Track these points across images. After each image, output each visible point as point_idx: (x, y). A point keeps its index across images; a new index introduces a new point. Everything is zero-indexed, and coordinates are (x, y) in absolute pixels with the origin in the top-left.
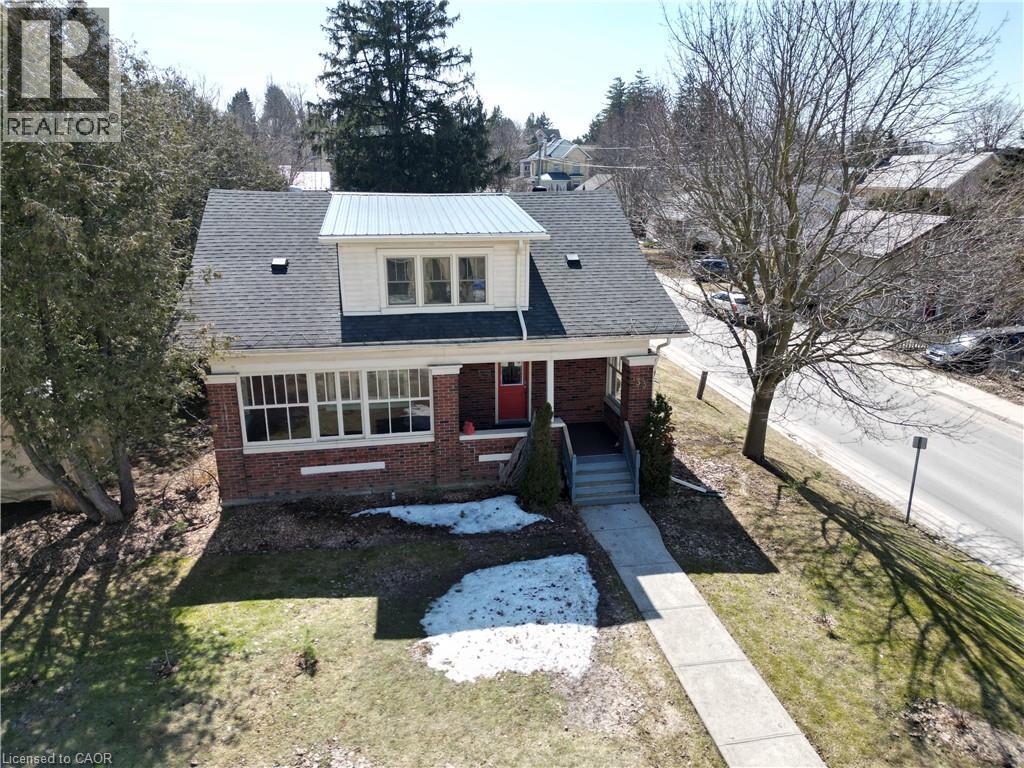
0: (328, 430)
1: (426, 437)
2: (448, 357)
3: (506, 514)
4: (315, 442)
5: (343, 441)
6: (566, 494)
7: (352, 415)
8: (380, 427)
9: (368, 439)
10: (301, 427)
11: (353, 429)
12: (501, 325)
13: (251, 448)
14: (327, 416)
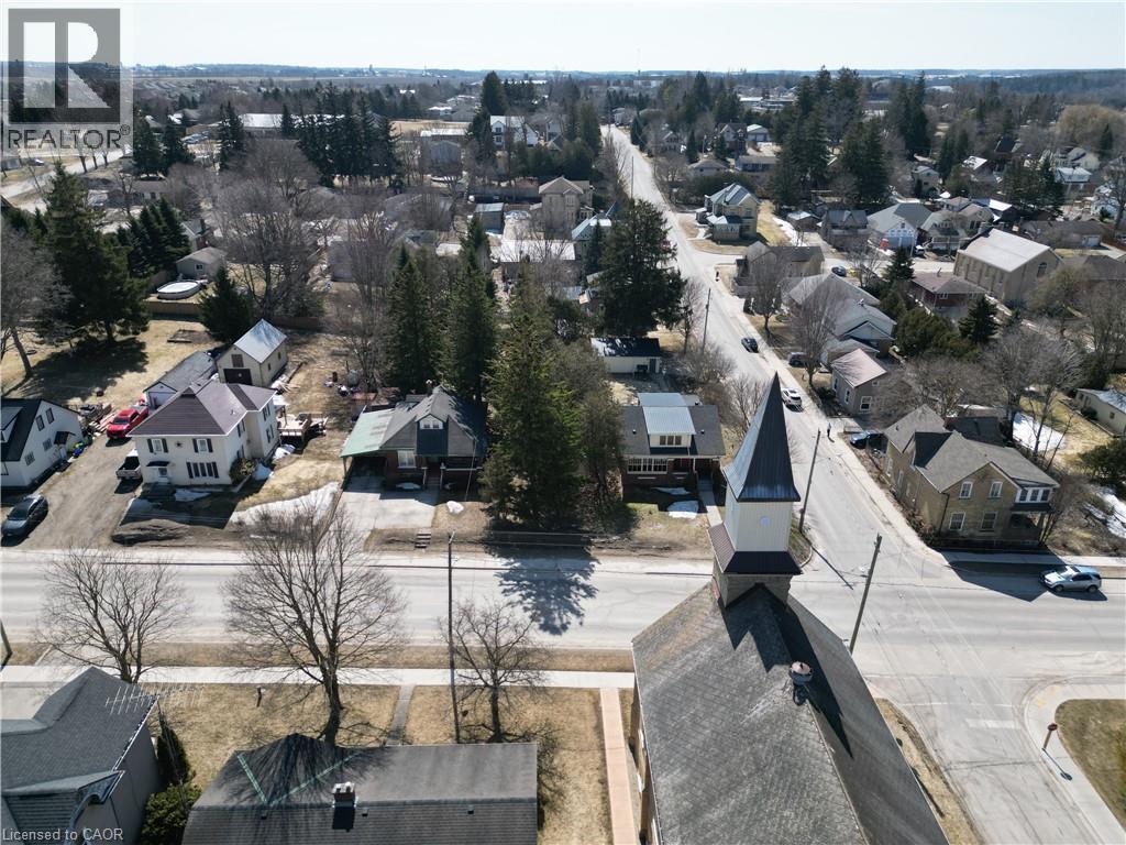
0: (645, 469)
1: (665, 473)
2: (671, 458)
3: (682, 491)
4: (642, 472)
5: (647, 472)
6: (696, 488)
7: (650, 467)
8: (655, 470)
9: (653, 472)
10: (639, 470)
11: (650, 469)
12: (683, 451)
13: (629, 473)
14: (645, 467)
